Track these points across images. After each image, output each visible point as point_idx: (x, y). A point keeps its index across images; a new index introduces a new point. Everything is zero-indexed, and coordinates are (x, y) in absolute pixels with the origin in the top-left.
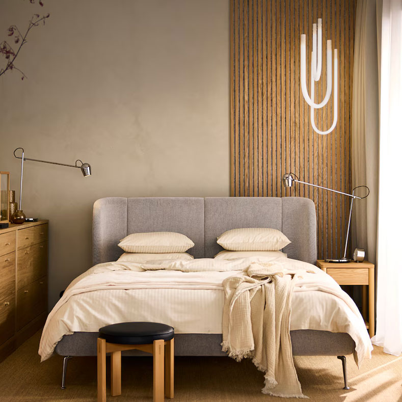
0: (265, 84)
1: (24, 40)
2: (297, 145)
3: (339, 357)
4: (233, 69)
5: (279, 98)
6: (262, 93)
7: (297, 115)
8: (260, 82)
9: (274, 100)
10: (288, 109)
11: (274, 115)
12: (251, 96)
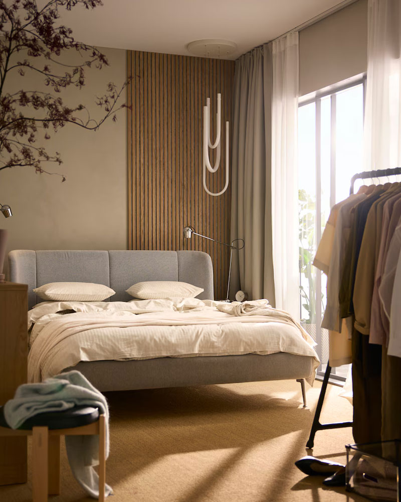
0: (158, 149)
1: (118, 96)
2: (185, 205)
3: (297, 381)
4: (130, 133)
5: (170, 162)
6: (156, 157)
7: (185, 179)
8: (154, 147)
9: (166, 164)
10: (178, 172)
11: (166, 177)
12: (146, 159)
